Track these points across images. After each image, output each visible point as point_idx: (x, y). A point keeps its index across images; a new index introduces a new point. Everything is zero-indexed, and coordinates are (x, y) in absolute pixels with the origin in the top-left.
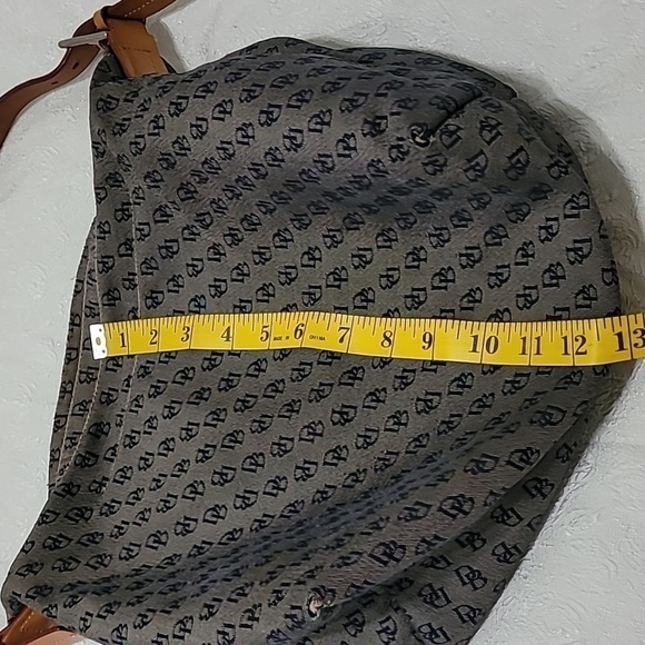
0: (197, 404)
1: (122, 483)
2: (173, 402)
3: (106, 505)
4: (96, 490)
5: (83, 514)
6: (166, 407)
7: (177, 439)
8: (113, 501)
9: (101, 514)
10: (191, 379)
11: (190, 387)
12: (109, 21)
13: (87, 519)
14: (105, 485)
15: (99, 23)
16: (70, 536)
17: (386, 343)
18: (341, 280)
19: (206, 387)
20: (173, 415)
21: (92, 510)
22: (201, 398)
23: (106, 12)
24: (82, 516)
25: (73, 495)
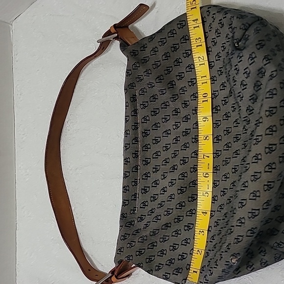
0: (174, 171)
1: (144, 208)
2: (164, 173)
3: (139, 217)
4: (133, 213)
5: (131, 223)
6: (162, 175)
7: (168, 187)
8: (142, 215)
9: (138, 222)
10: (168, 162)
11: (169, 166)
12: (117, 29)
13: (133, 225)
14: (136, 210)
15: (113, 30)
16: (129, 233)
17: (208, 138)
18: (228, 117)
19: (175, 164)
20: (165, 177)
21: (134, 221)
22: (174, 169)
23: (115, 26)
24: (131, 224)
25: (126, 217)
